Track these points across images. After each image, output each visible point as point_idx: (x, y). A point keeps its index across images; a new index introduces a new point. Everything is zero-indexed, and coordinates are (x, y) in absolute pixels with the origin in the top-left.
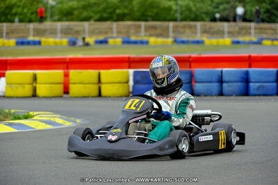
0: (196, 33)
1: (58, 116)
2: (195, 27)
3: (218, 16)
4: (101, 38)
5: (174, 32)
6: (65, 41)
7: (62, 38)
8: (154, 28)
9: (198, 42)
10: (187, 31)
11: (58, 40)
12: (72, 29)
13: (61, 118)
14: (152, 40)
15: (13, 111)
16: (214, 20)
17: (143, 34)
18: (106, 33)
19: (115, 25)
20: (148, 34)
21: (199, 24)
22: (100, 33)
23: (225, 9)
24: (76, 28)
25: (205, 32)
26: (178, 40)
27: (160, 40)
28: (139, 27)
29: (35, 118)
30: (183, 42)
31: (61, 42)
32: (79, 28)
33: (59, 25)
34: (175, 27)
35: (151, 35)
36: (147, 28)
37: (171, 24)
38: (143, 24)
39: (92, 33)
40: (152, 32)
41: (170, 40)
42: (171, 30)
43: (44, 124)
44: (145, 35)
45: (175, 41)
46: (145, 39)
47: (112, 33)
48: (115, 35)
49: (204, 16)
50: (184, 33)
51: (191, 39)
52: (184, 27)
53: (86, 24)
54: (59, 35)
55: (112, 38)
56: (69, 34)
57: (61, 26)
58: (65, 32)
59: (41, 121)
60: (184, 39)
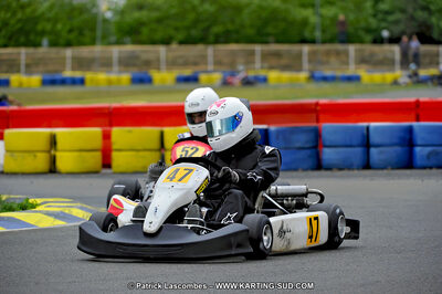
0: (347, 63)
1: (79, 205)
2: (346, 53)
3: (385, 34)
4: (187, 72)
5: (310, 61)
6: (126, 77)
7: (120, 72)
8: (278, 55)
9: (350, 79)
10: (333, 60)
11: (113, 77)
12: (137, 57)
13: (82, 208)
14: (273, 75)
15: (4, 198)
16: (378, 41)
17: (258, 64)
18: (195, 64)
19: (210, 50)
20: (266, 65)
21: (352, 48)
22: (186, 64)
23: (396, 22)
24: (144, 57)
25: (363, 60)
26: (317, 74)
27: (286, 76)
28: (252, 53)
29: (38, 209)
30: (325, 79)
31: (119, 81)
32: (151, 56)
33: (116, 51)
34: (312, 54)
35: (271, 68)
36: (265, 56)
37: (306, 48)
38: (258, 48)
39: (172, 64)
40: (274, 62)
41: (303, 75)
42: (305, 59)
43: (51, 219)
44: (262, 68)
45: (312, 78)
46: (262, 73)
47: (206, 63)
48: (210, 67)
49: (362, 33)
50: (327, 63)
51: (339, 73)
52: (328, 53)
53: (162, 49)
54: (116, 68)
55: (206, 72)
56: (134, 65)
57: (120, 52)
58: (126, 62)
59: (49, 214)
60: (328, 73)
